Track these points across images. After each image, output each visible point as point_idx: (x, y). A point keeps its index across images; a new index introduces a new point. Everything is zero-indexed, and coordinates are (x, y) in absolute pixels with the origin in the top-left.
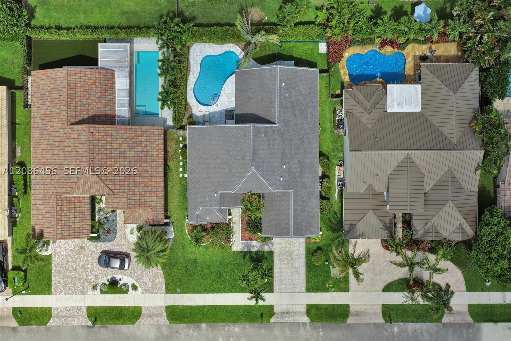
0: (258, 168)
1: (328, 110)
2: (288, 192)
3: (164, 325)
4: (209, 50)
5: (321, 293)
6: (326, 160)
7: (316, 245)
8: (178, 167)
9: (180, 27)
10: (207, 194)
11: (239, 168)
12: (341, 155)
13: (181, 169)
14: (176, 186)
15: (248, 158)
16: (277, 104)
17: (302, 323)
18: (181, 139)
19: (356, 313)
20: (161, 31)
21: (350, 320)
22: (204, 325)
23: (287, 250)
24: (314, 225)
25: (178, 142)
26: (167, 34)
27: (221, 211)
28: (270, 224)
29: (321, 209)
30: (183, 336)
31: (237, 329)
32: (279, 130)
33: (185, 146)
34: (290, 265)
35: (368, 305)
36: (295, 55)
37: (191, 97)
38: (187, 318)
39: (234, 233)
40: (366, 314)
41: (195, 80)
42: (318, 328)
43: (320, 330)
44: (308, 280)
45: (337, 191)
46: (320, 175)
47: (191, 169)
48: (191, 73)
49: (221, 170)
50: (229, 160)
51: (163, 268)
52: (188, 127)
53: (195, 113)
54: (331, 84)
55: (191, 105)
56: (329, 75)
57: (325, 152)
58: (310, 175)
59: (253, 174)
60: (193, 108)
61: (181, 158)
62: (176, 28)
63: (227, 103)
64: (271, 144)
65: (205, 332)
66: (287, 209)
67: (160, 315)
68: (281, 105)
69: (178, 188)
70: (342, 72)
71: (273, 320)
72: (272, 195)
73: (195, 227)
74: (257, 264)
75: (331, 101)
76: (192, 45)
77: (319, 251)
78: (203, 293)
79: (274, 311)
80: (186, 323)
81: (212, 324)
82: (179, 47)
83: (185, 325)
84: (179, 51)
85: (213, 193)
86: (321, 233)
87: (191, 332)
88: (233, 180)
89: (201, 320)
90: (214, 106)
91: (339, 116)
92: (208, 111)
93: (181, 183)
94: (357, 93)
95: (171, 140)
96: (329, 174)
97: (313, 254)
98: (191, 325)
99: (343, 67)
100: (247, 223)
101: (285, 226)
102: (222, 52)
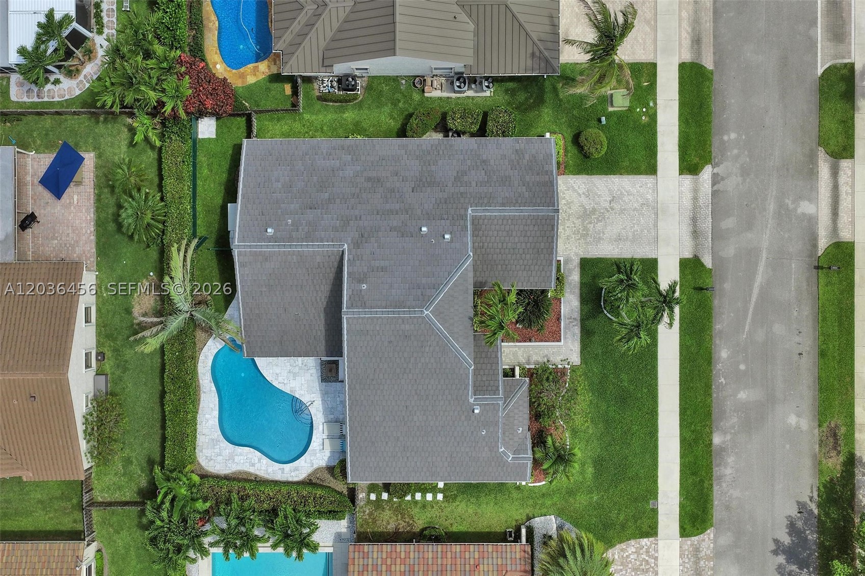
0: (424, 301)
1: (321, 117)
2: (474, 219)
3: (715, 541)
4: (211, 422)
5: (659, 135)
6: (414, 122)
7: (570, 147)
8: (424, 505)
9: (162, 502)
10: (475, 433)
11: (427, 349)
12: (403, 82)
13: (429, 497)
14: (459, 509)
15: (407, 327)
16: (307, 248)
17: (713, 185)
18: (373, 497)
19: (696, 46)
20: (171, 551)
21: (708, 63)
22: (717, 440)
23: (578, 222)
24: (534, 152)
25: (378, 503)
26: (175, 537)
27: (508, 395)
28: (532, 267)
29: (504, 134)
30: (736, 493)
31: (724, 354)
32: (356, 245)
33: (387, 487)
34: (607, 215)
35: (680, 16)
36: (219, 201)
37: (296, 469)
38: (702, 481)
39: (548, 361)
40: (696, 22)
41: (265, 460)
42: (723, 142)
43: (726, 138)
44: (635, 170)
45: (470, 93)
46: (440, 136)
47: (428, 474)
48: (252, 470)
49: (430, 397)
50: (410, 376)
51: (610, 544)
52: (349, 480)
53: (326, 458)
54: (273, 106)
55: (310, 470)
56: (256, 112)
57: (399, 125)
58: (440, 163)
59: (437, 312)
60: (315, 466)
61: (408, 498)
62: (164, 514)
63: (308, 376)
64: (383, 263)
65: (728, 437)
66: (505, 222)
67: (697, 550)
68: (308, 237)
69: (463, 505)
70: (251, 80)
71: (707, 261)
72: (479, 262)
73: (536, 463)
74: (605, 301)
75: (304, 108)
76: (201, 467)
77: (582, 139)
78: (657, 440)
79: (691, 256)
80: (712, 485)
81: (713, 417)
82: (200, 505)
83: (716, 488)
84: (208, 504)
85: (473, 418)
86: (548, 135)
87: (728, 471)
88: (449, 366)
89: (706, 446)
90: (313, 410)
91: (332, 87)
92: (321, 427)
93: (455, 498)
94: (288, 37)
95: (374, 521)
96: (439, 114)
97: (586, 156)
98: (716, 471)
99: (243, 76)
100: (530, 325)
101: (536, 227)
102: (214, 388)
